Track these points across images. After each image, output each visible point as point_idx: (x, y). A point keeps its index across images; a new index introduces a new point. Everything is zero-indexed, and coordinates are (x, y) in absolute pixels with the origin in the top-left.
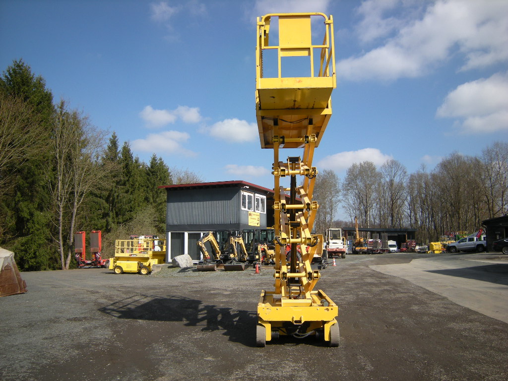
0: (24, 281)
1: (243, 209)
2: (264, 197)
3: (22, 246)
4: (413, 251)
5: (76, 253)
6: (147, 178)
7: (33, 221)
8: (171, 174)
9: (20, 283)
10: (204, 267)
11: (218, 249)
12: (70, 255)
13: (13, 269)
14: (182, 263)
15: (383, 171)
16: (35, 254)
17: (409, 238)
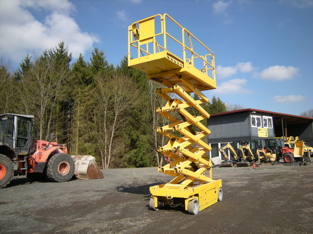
0: (102, 172)
1: (252, 126)
2: (271, 118)
3: (135, 154)
5: (165, 157)
6: (211, 111)
7: (139, 140)
8: (226, 107)
9: (99, 173)
10: (225, 164)
11: (235, 153)
12: (162, 158)
13: (95, 166)
14: (215, 162)
16: (141, 158)
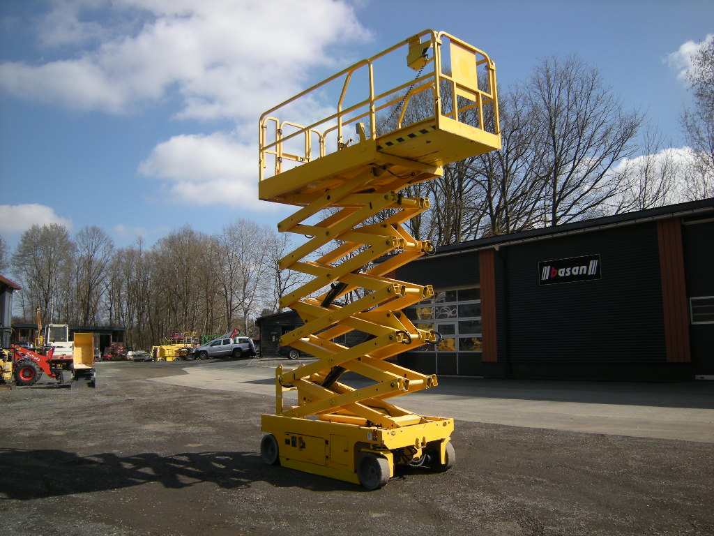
4: (124, 358)
15: (80, 240)
17: (114, 340)
